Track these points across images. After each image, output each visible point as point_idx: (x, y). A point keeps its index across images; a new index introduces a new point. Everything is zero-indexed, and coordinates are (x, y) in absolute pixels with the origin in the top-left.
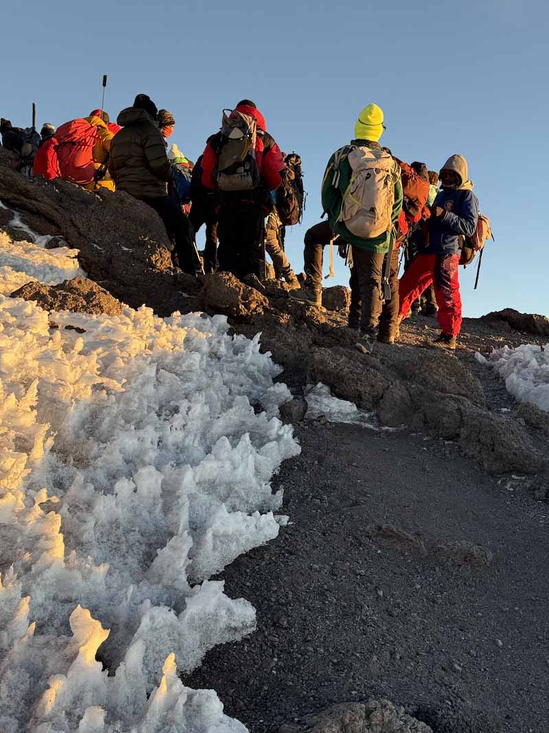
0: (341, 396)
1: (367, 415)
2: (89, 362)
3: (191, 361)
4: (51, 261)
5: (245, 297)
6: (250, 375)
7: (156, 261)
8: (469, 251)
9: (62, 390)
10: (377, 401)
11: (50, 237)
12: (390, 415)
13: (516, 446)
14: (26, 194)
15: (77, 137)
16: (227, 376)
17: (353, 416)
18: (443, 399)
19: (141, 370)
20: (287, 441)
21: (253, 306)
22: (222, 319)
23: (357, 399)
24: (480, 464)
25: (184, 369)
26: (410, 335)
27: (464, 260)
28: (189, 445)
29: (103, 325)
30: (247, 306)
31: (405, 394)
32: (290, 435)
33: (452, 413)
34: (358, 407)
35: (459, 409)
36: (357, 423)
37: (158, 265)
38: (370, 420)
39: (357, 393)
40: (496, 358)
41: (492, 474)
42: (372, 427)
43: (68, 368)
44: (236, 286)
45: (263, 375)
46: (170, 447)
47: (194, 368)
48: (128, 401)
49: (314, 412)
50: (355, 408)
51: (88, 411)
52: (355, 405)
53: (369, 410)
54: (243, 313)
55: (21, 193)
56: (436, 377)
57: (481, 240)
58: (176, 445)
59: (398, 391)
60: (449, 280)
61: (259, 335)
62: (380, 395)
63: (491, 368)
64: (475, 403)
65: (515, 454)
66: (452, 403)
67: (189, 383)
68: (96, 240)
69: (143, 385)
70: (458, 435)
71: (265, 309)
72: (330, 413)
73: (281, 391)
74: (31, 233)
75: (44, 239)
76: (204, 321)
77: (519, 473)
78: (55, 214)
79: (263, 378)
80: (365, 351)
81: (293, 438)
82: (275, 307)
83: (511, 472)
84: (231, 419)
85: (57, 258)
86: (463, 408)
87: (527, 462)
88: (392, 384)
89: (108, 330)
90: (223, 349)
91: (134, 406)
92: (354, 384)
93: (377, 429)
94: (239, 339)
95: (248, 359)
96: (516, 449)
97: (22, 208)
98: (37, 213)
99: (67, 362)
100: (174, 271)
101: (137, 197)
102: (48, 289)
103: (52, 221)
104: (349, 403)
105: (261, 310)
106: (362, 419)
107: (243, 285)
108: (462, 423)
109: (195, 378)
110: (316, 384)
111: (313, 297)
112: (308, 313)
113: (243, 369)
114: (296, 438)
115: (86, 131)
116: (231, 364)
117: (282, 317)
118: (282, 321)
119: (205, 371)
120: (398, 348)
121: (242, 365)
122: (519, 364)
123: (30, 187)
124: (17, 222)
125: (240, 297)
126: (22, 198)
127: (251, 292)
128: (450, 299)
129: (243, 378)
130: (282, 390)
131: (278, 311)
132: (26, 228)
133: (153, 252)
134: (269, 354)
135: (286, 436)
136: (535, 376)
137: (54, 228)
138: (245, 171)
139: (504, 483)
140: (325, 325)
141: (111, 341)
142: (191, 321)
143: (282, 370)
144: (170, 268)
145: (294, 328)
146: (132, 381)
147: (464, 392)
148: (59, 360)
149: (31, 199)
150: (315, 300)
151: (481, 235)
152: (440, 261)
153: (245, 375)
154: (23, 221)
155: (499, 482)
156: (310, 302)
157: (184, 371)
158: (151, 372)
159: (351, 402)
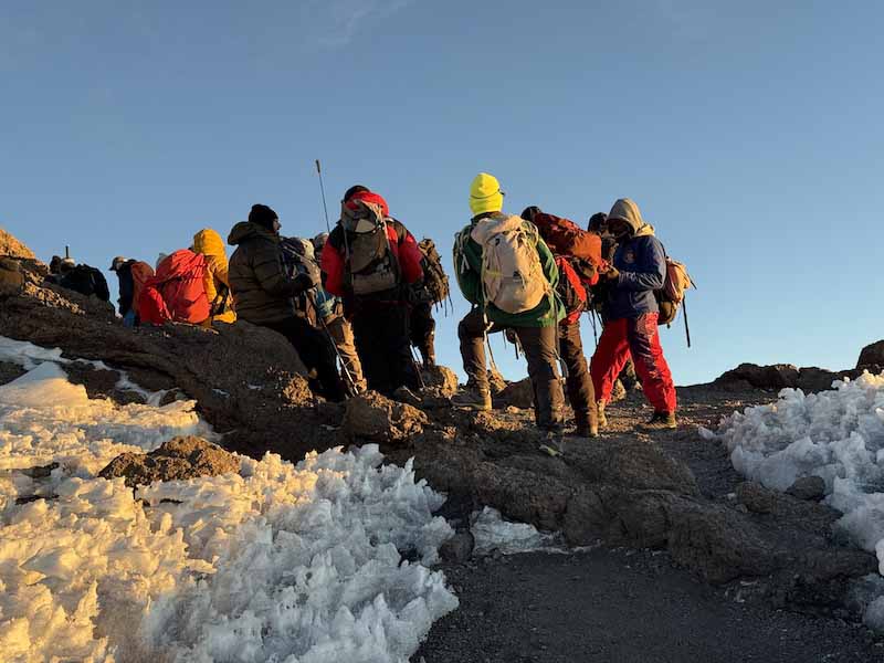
0: (514, 519)
1: (551, 537)
2: (173, 544)
3: (320, 512)
4: (162, 421)
5: (396, 417)
6: (401, 514)
7: (291, 395)
8: (668, 305)
9: (135, 588)
10: (561, 515)
11: (163, 392)
12: (580, 531)
13: (737, 542)
14: (132, 348)
15: (181, 270)
16: (369, 522)
17: (534, 541)
18: (640, 497)
19: (250, 538)
20: (439, 594)
21: (408, 425)
22: (372, 449)
23: (534, 518)
24: (699, 575)
25: (311, 524)
26: (623, 421)
27: (664, 318)
28: (307, 625)
29: (200, 491)
30: (400, 427)
31: (594, 500)
32: (441, 585)
33: (652, 514)
34: (538, 529)
35: (662, 507)
36: (541, 548)
37: (294, 398)
38: (557, 542)
39: (534, 512)
40: (724, 430)
41: (716, 585)
42: (560, 551)
43: (148, 556)
44: (383, 405)
45: (421, 510)
46: (283, 632)
47: (323, 521)
48: (229, 583)
49: (484, 545)
50: (534, 531)
51: (172, 607)
52: (534, 528)
53: (553, 530)
54: (397, 436)
55: (123, 347)
56: (630, 471)
57: (678, 290)
58: (291, 628)
59: (585, 498)
60: (648, 345)
61: (411, 461)
62: (563, 507)
63: (718, 443)
64: (684, 496)
65: (736, 553)
66: (652, 501)
67: (319, 541)
68: (218, 384)
69: (254, 556)
70: (666, 541)
71: (423, 425)
72: (504, 544)
73: (439, 526)
74: (142, 392)
75: (156, 397)
76: (346, 456)
77: (749, 576)
78: (167, 364)
79: (418, 514)
80: (553, 452)
81: (447, 587)
82: (437, 420)
83: (739, 577)
84: (365, 579)
85: (170, 415)
86: (666, 504)
87: (755, 561)
88: (576, 490)
89: (208, 495)
90: (367, 488)
91: (237, 586)
92: (527, 500)
93: (567, 553)
94: (388, 470)
95: (398, 495)
96: (738, 546)
97: (127, 365)
98: (147, 367)
99: (146, 550)
100: (315, 401)
101: (258, 325)
102: (144, 458)
103: (165, 373)
104: (525, 526)
105: (419, 428)
106: (546, 543)
107: (391, 402)
108: (668, 524)
109: (326, 533)
110: (483, 508)
111: (479, 399)
112: (477, 421)
113: (390, 508)
114: (451, 586)
115: (191, 262)
116: (376, 505)
117: (446, 431)
118: (447, 436)
119: (341, 520)
120: (604, 441)
121: (390, 503)
122: (748, 432)
123: (134, 339)
124: (124, 383)
125: (389, 418)
126: (127, 353)
127: (402, 409)
128: (653, 368)
129: (393, 520)
130: (441, 525)
131: (440, 426)
132: (135, 388)
133: (286, 385)
134: (424, 482)
135: (435, 588)
136: (765, 444)
137: (167, 381)
138: (385, 267)
139: (733, 593)
140: (501, 430)
141: (212, 508)
142: (331, 459)
143: (445, 500)
144: (308, 399)
145: (463, 443)
146: (238, 554)
147: (667, 484)
148: (136, 547)
149: (136, 352)
150: (483, 403)
151: (677, 284)
152: (632, 324)
153: (394, 515)
154: (131, 379)
155: (726, 593)
156: (478, 406)
157: (312, 527)
158: (265, 538)
159: (528, 523)
